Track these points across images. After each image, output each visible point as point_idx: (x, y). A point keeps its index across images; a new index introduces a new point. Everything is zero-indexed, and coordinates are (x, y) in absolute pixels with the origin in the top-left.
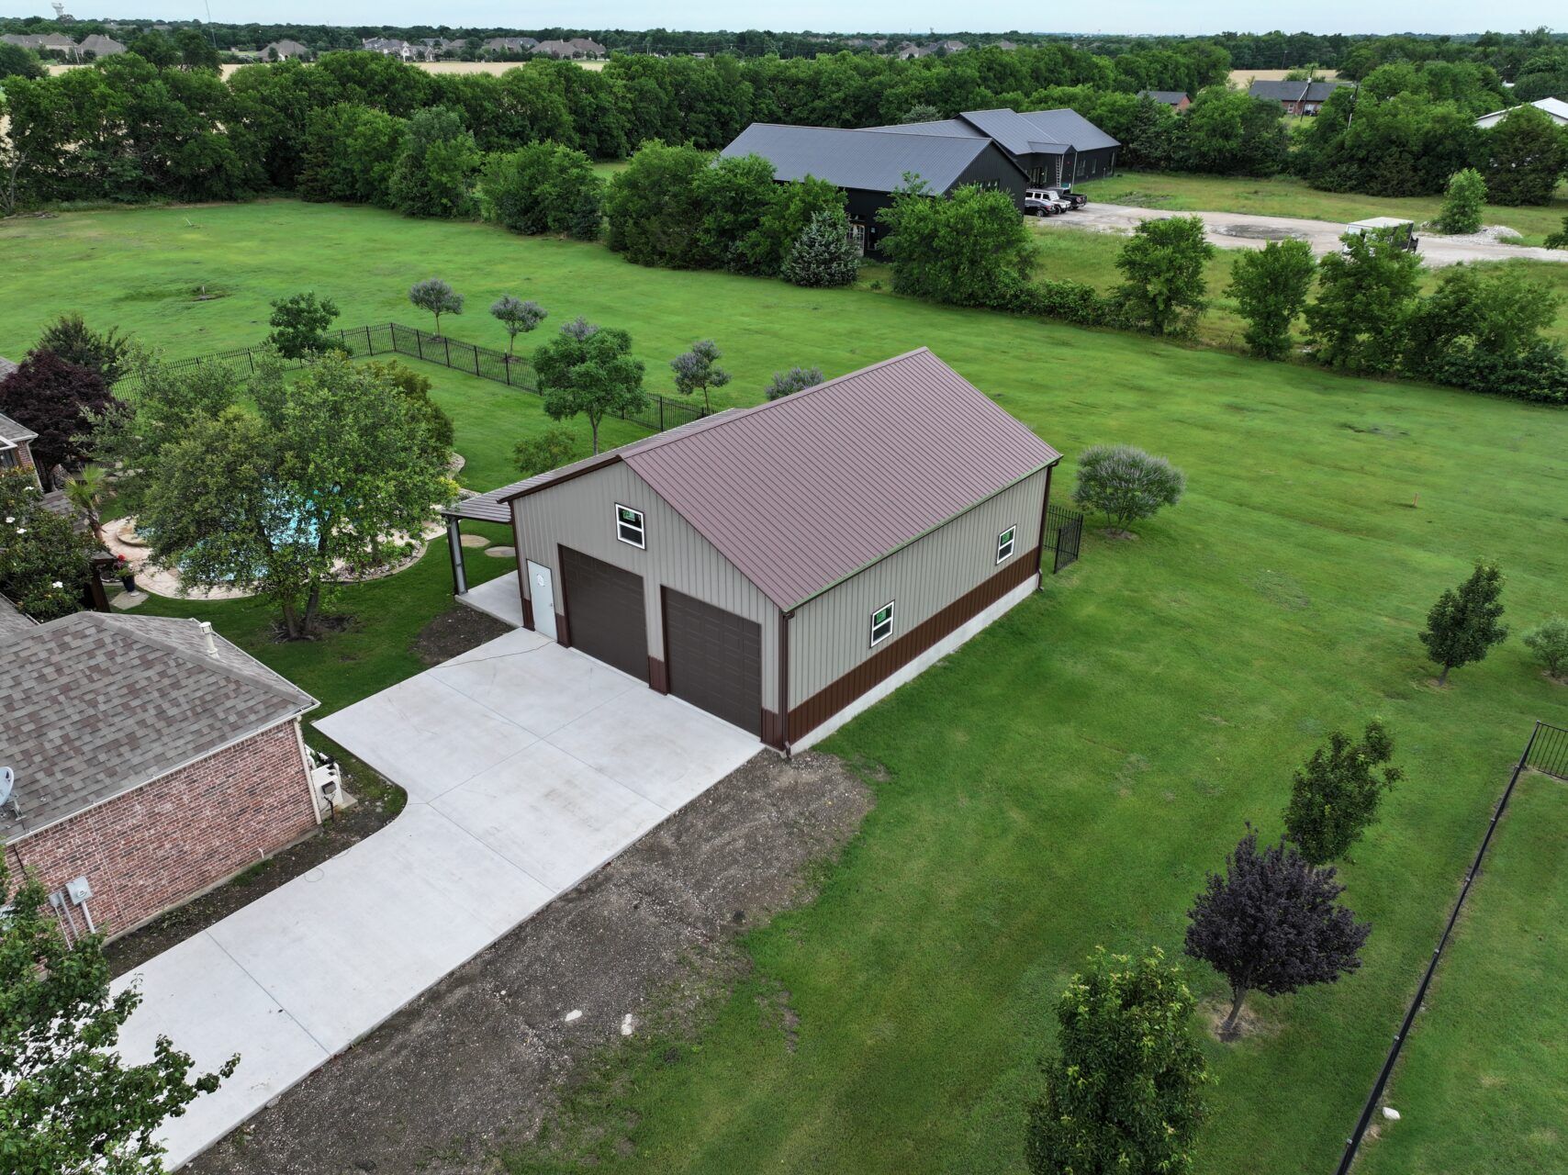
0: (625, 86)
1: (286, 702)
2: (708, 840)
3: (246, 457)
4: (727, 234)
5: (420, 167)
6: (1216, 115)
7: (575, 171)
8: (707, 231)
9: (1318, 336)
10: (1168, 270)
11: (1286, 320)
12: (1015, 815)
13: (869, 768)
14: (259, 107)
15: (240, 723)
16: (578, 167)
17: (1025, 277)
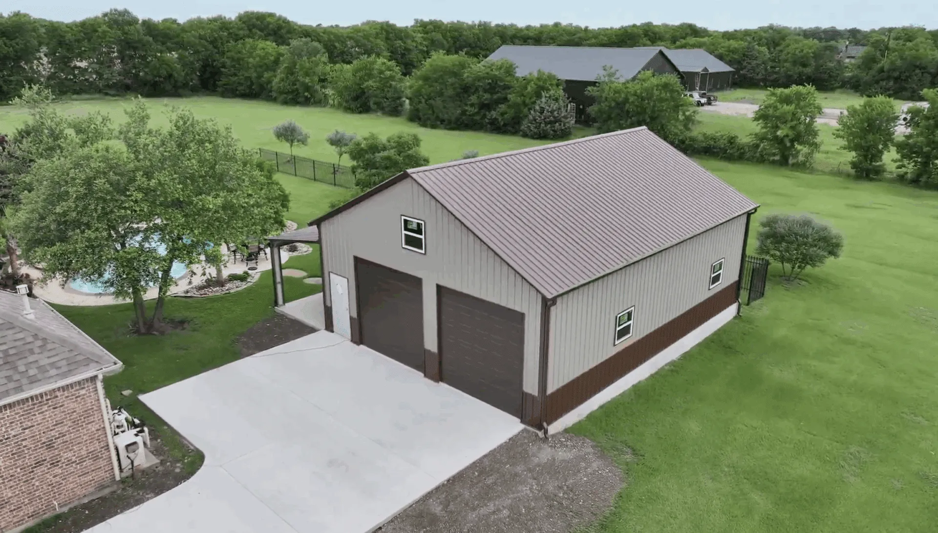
0: (422, 37)
1: (88, 361)
2: (474, 509)
3: (105, 173)
4: (486, 107)
5: (292, 74)
6: (797, 52)
7: (388, 73)
8: (472, 105)
9: (906, 162)
10: (792, 120)
11: (881, 152)
12: (756, 497)
13: (617, 449)
14: (197, 41)
15: (39, 376)
16: (390, 70)
17: (688, 129)
